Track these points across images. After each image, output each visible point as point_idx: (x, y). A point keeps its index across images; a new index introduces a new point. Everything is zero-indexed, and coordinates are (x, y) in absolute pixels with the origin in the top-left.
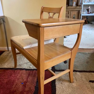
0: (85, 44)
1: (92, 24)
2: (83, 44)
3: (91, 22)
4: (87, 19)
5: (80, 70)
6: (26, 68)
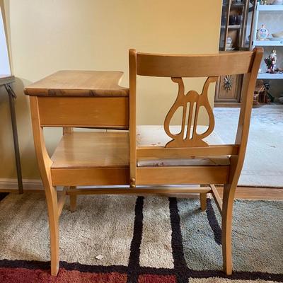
3: (280, 98)
4: (268, 89)
5: (278, 272)
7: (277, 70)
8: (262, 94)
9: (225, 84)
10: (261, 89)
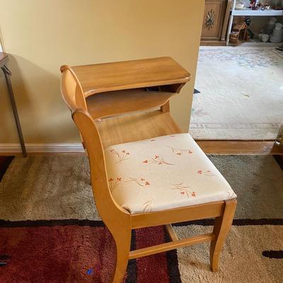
0: (245, 124)
1: (262, 41)
2: (241, 124)
3: (260, 35)
4: (248, 25)
5: (238, 218)
6: (91, 218)
7: (259, 5)
8: (242, 32)
9: (208, 22)
10: (242, 27)
